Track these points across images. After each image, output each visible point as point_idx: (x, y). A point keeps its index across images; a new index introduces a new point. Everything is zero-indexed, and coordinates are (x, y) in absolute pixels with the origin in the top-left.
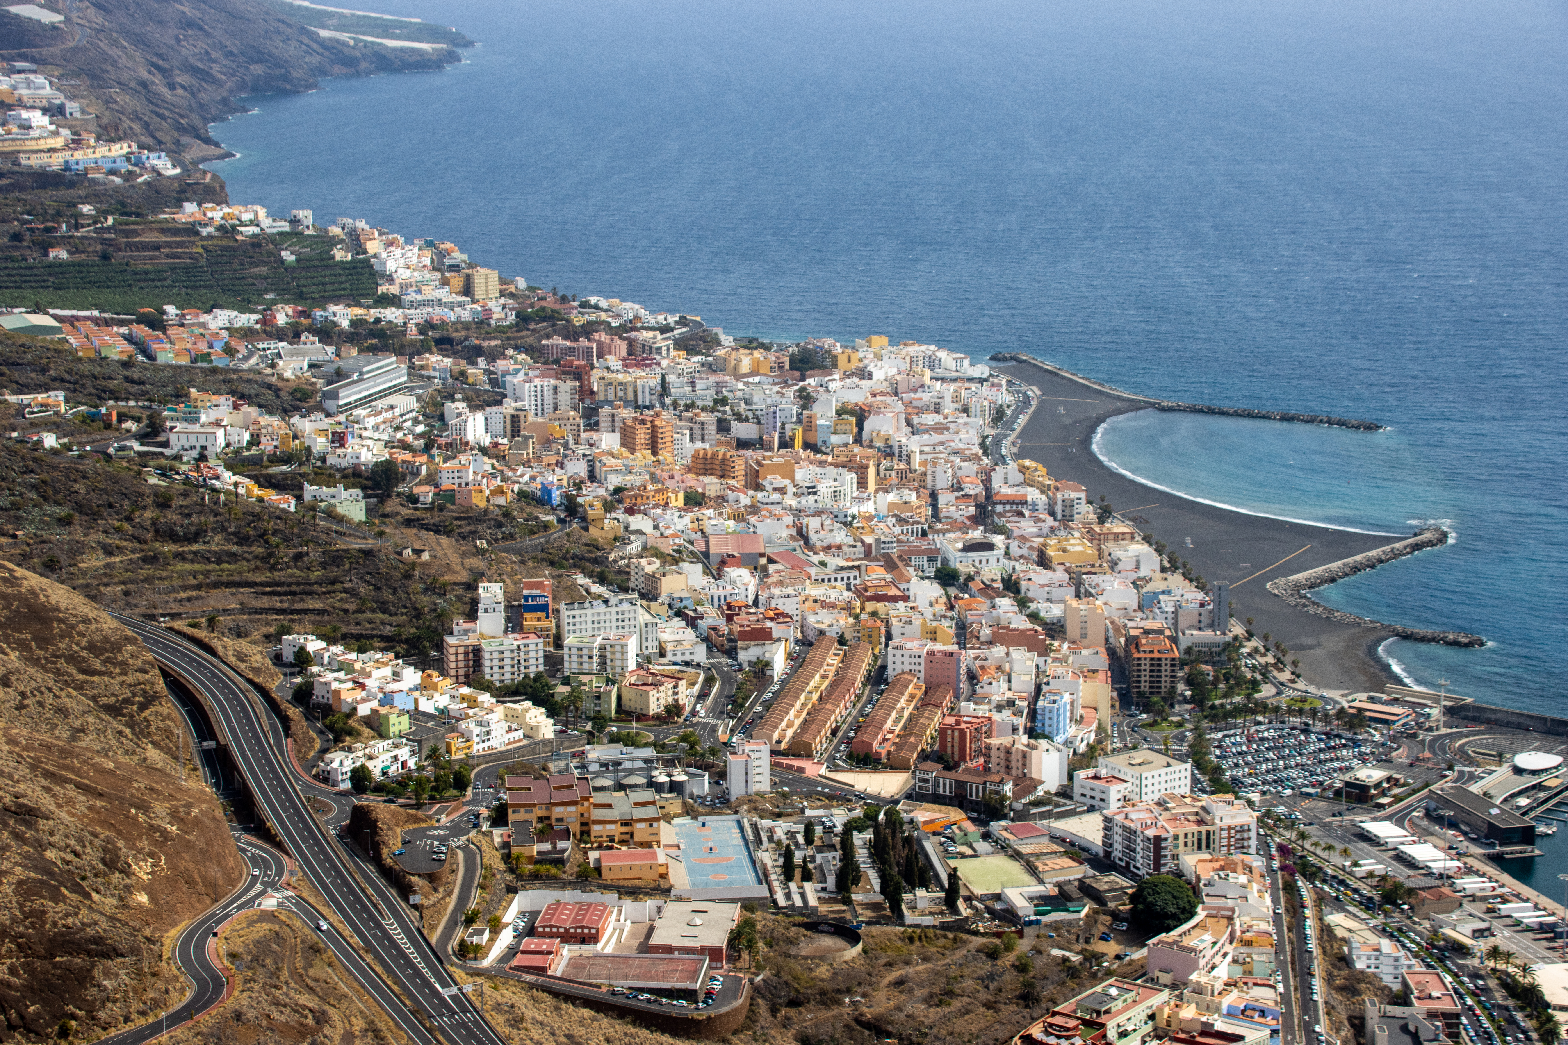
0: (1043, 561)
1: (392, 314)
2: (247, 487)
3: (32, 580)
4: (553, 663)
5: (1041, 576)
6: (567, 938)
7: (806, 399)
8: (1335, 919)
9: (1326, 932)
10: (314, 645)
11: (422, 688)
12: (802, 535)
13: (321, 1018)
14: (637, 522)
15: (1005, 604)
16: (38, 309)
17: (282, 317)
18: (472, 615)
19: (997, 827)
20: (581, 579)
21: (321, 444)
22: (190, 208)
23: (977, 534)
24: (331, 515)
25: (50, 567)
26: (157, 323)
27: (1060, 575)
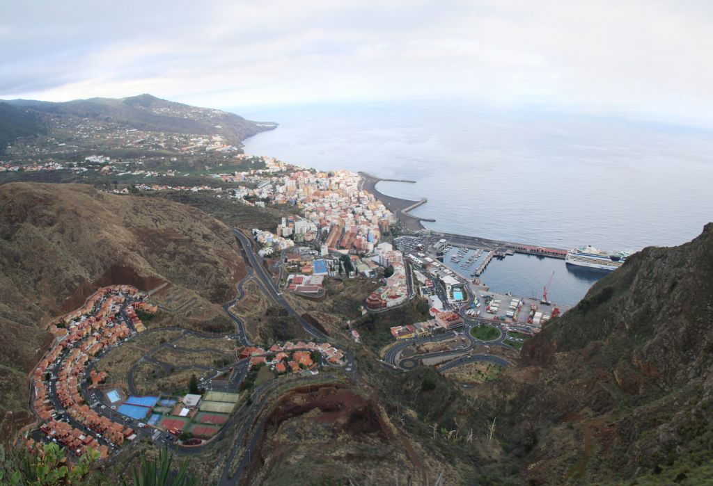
0: (368, 209)
1: (268, 171)
2: (247, 203)
3: (217, 221)
4: (294, 231)
5: (367, 211)
6: (297, 283)
7: (330, 181)
8: (415, 271)
9: (414, 274)
10: (257, 230)
11: (274, 238)
12: (331, 206)
13: (259, 300)
14: (306, 205)
15: (363, 217)
16: (218, 174)
17: (252, 172)
18: (281, 223)
19: (363, 259)
20: (298, 216)
21: (257, 194)
22: (239, 155)
23: (358, 204)
24: (260, 207)
25: (219, 218)
26: (234, 175)
27: (371, 211)
